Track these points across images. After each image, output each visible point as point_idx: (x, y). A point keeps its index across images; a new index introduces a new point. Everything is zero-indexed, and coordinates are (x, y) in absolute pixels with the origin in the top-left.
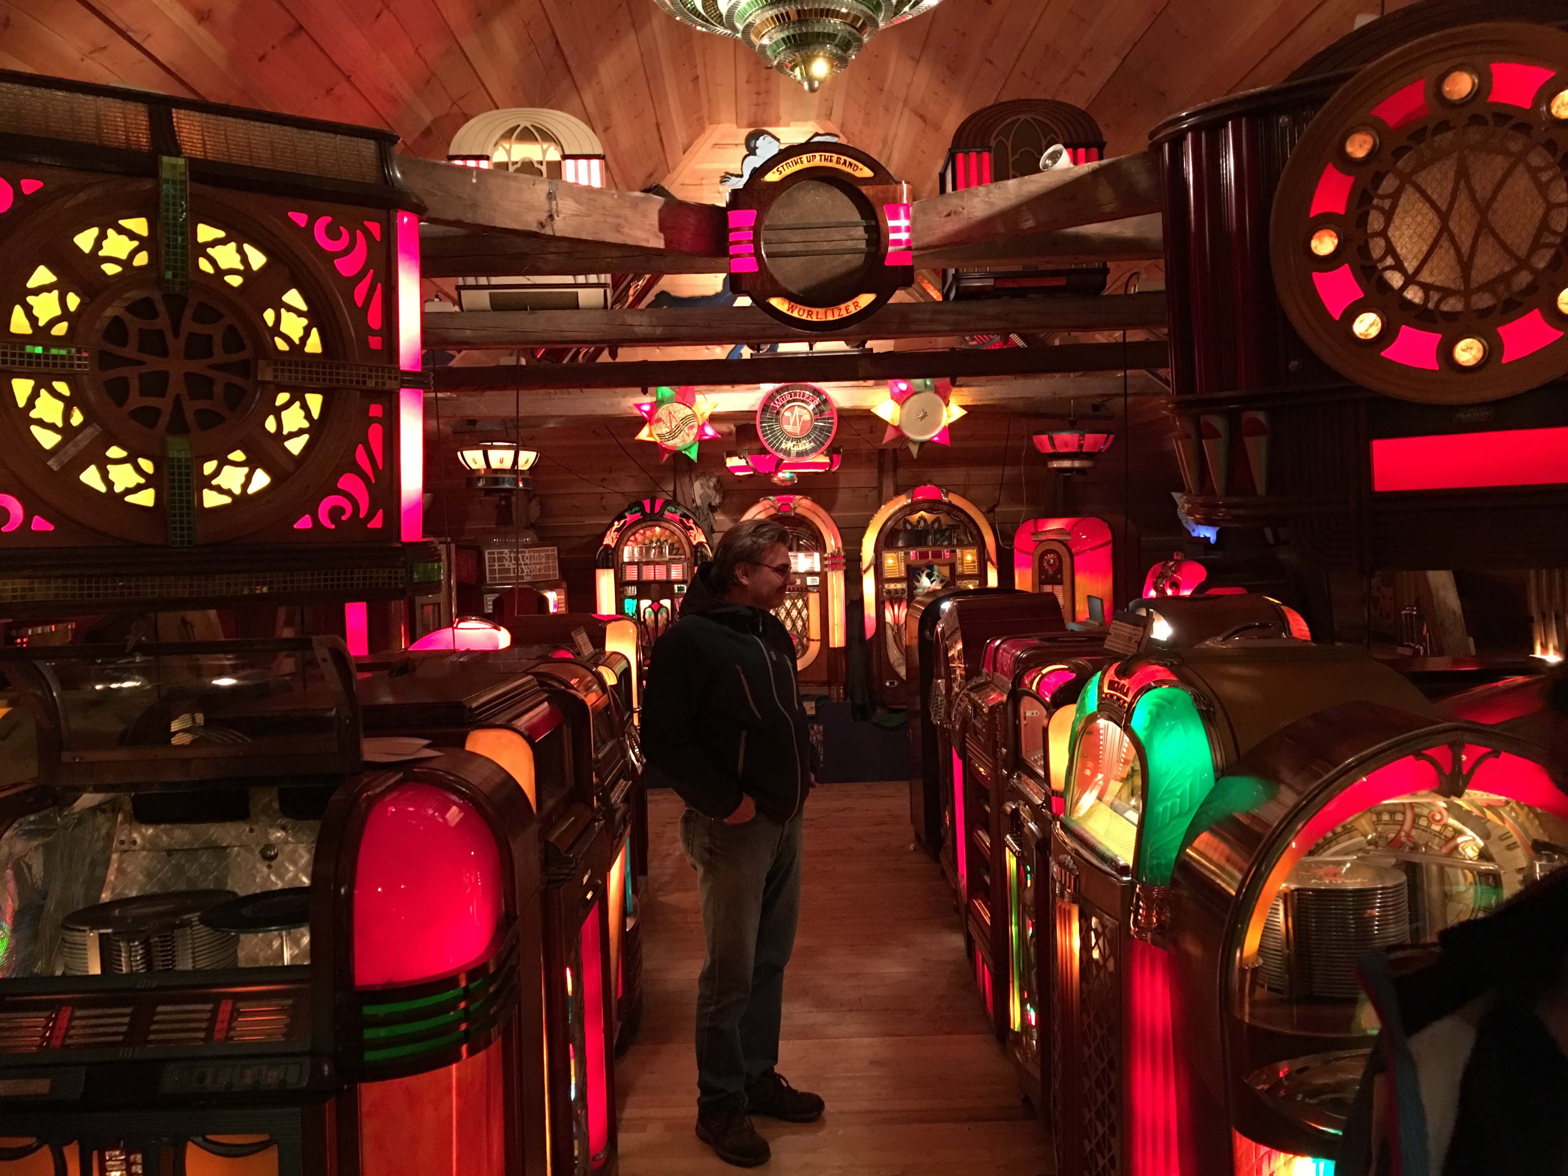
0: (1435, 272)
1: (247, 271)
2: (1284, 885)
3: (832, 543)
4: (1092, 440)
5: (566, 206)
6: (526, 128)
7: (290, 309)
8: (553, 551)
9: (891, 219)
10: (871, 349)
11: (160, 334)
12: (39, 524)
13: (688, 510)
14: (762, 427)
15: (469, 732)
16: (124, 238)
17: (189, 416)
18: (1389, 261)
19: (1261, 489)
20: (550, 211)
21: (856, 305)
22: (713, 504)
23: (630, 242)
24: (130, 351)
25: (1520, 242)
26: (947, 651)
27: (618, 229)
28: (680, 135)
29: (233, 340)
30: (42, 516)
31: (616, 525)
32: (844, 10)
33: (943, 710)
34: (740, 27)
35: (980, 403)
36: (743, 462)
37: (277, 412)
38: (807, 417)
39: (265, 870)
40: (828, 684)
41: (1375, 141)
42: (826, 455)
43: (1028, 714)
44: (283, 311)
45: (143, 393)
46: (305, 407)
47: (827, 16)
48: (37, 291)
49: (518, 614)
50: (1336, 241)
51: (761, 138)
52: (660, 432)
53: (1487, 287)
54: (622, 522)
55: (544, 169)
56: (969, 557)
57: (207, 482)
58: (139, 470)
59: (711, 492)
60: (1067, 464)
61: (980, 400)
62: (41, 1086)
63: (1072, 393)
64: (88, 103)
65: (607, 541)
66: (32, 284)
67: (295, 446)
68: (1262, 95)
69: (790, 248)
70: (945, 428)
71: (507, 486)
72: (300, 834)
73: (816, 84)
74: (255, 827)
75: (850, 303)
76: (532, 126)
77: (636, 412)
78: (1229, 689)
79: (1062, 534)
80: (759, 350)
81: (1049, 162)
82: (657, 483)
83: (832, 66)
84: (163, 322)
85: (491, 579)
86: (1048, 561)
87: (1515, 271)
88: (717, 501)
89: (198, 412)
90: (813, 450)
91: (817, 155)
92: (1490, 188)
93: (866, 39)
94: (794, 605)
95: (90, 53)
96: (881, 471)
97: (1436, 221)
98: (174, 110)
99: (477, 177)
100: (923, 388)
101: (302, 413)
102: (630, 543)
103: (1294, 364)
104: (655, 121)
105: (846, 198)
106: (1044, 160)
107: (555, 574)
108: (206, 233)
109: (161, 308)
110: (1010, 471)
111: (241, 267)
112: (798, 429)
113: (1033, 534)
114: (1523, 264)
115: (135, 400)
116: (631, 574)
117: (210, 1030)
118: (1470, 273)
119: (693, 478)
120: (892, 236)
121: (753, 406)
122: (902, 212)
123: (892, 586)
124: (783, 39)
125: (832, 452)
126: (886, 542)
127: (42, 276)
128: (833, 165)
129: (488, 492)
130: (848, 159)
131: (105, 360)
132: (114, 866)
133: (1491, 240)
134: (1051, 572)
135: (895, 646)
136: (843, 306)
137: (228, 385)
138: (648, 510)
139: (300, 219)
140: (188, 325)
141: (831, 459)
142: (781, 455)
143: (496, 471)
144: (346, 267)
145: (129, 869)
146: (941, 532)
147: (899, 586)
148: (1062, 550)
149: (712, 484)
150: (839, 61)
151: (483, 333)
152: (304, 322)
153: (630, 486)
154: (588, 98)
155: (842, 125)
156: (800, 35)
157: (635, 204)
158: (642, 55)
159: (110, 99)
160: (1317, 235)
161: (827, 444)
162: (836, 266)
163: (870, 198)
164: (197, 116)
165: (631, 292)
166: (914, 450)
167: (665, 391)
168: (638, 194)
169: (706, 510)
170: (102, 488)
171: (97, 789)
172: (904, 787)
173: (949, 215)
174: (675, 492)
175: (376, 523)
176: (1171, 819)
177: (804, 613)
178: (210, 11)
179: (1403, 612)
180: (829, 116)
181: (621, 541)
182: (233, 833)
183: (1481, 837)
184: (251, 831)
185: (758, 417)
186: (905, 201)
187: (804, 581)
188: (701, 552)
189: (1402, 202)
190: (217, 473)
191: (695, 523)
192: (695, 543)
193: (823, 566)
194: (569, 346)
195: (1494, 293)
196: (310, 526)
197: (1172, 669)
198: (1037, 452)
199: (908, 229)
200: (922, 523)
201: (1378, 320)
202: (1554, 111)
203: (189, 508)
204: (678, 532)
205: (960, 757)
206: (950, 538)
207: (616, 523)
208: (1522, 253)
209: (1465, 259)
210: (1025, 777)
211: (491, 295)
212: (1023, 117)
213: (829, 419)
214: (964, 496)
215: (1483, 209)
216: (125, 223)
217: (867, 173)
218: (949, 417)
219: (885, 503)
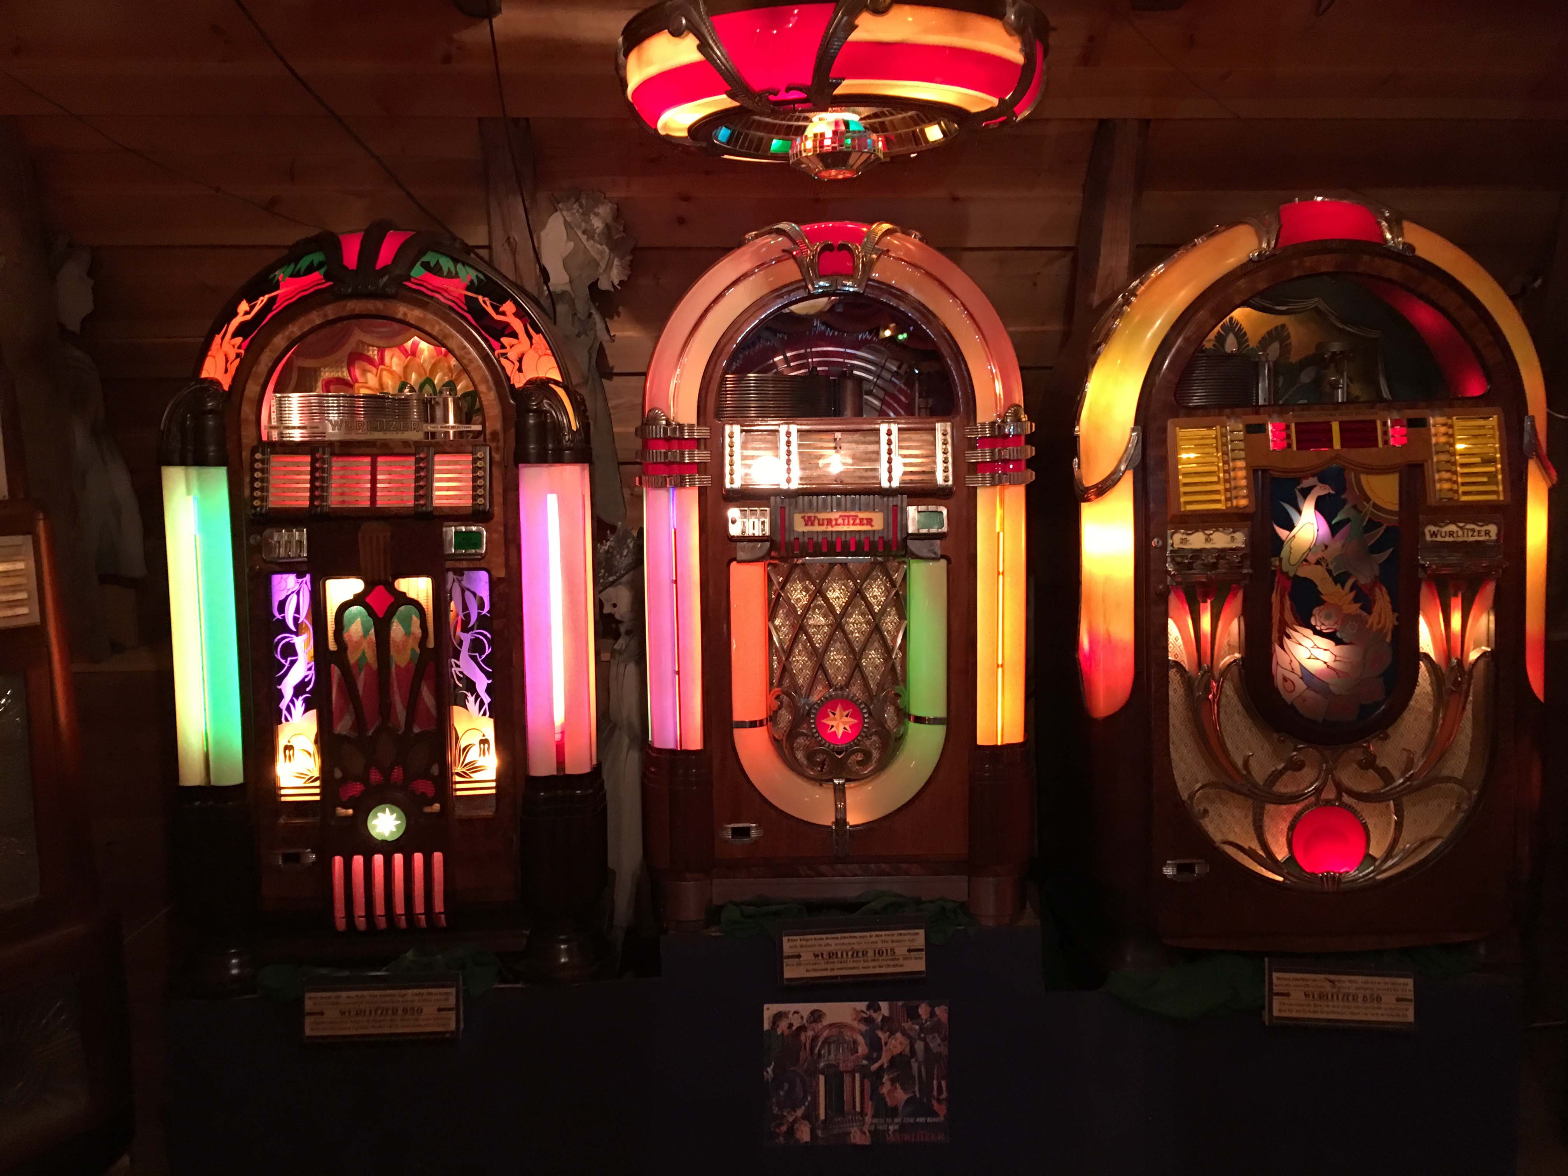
3: (994, 390)
31: (244, 312)
54: (263, 302)
65: (209, 367)
82: (438, 219)
94: (857, 595)
116: (290, 485)
123: (1198, 540)
138: (351, 257)
147: (1220, 540)
177: (893, 627)
181: (255, 369)
187: (897, 517)
188: (540, 413)
192: (519, 381)
193: (961, 467)
204: (458, 341)
207: (244, 306)
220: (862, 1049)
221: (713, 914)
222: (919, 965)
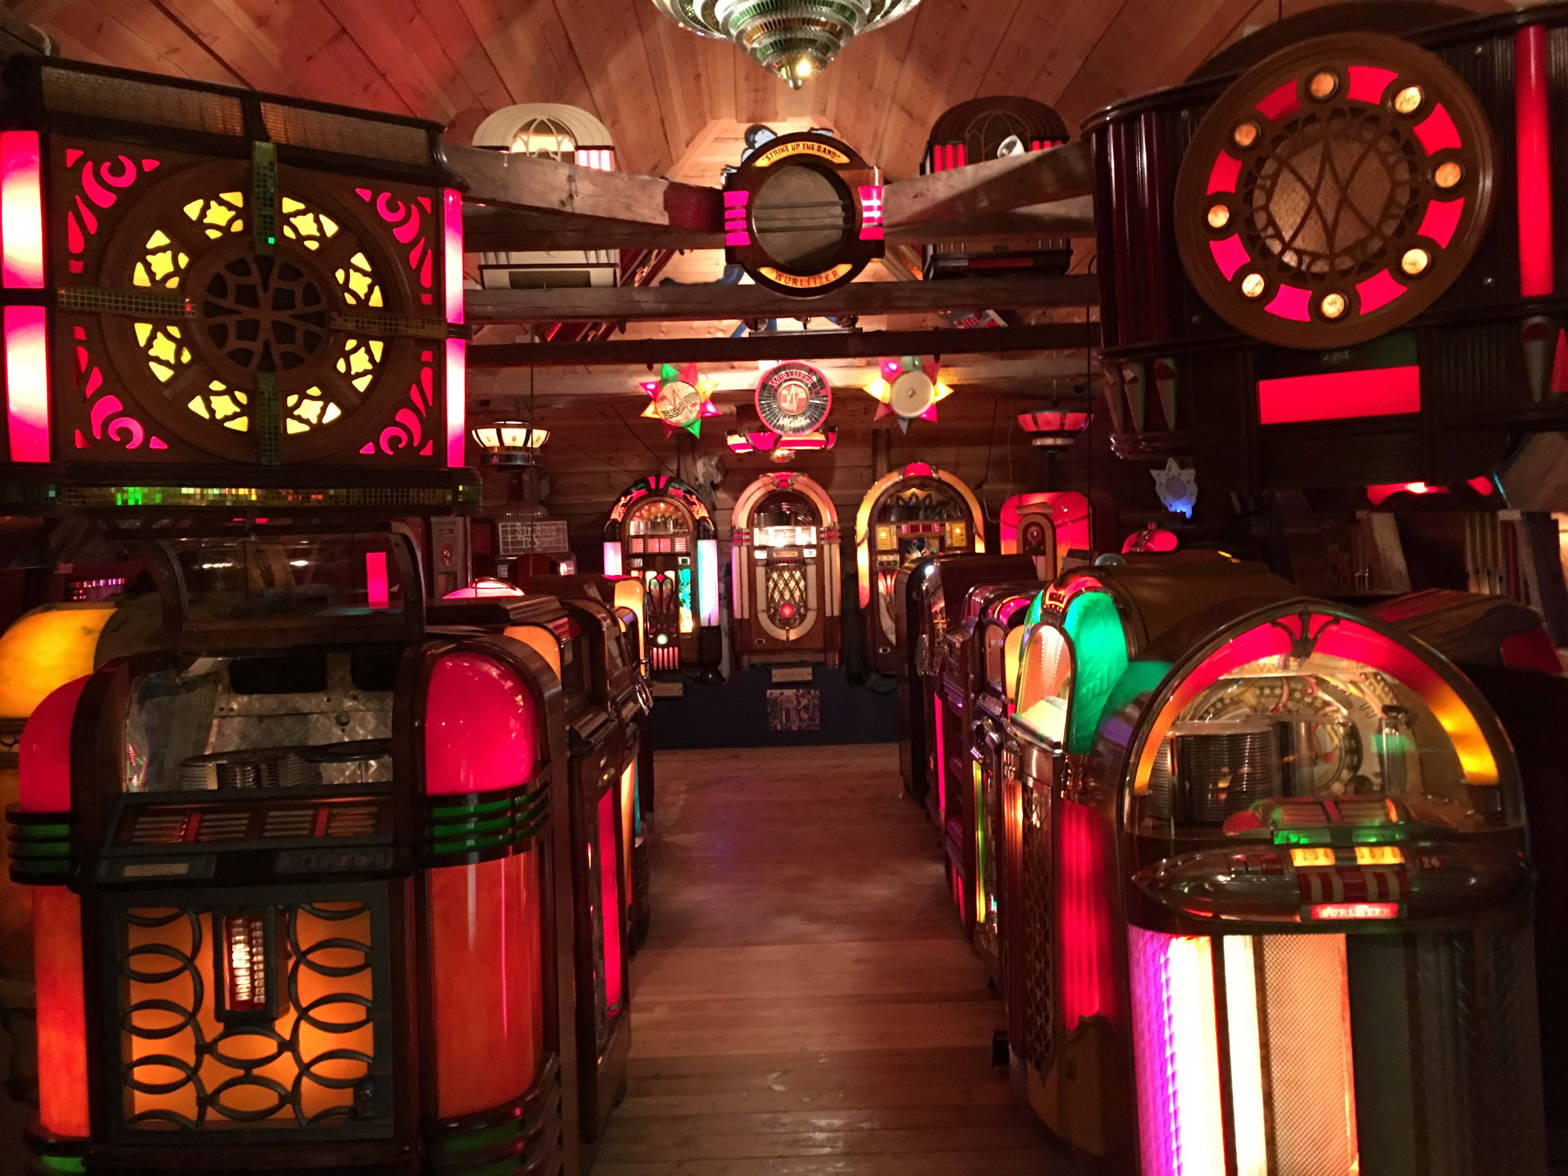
0: (1307, 240)
1: (322, 238)
2: (1171, 733)
3: (828, 517)
4: (1074, 419)
5: (584, 187)
6: (542, 122)
7: (357, 269)
8: (563, 524)
9: (864, 199)
10: (861, 329)
11: (253, 288)
12: (156, 443)
13: (692, 487)
14: (760, 405)
15: (506, 627)
16: (223, 209)
17: (276, 357)
18: (1270, 231)
19: (1171, 423)
20: (570, 191)
21: (835, 274)
22: (715, 482)
23: (639, 219)
24: (228, 302)
25: (1373, 214)
26: (930, 608)
27: (628, 207)
28: (684, 131)
29: (310, 294)
30: (158, 436)
31: (623, 500)
32: (823, 19)
33: (926, 662)
34: (734, 32)
35: (966, 383)
36: (743, 440)
37: (347, 356)
38: (803, 395)
39: (340, 733)
40: (824, 651)
41: (1257, 133)
42: (823, 433)
43: (993, 642)
44: (351, 271)
45: (239, 337)
46: (369, 352)
47: (808, 24)
48: (154, 252)
49: (534, 574)
50: (1228, 215)
51: (760, 133)
52: (664, 410)
53: (1346, 251)
54: (629, 497)
55: (558, 158)
56: (958, 530)
57: (289, 413)
58: (235, 401)
59: (714, 471)
60: (1049, 441)
61: (966, 380)
62: (180, 869)
63: (1051, 372)
64: (193, 97)
65: (614, 516)
66: (150, 245)
67: (361, 384)
68: (1169, 93)
69: (778, 224)
70: (932, 406)
71: (519, 463)
72: (369, 703)
73: (800, 83)
74: (333, 697)
75: (830, 273)
76: (548, 120)
77: (642, 391)
78: (1145, 593)
79: (1044, 507)
80: (756, 329)
81: (1004, 151)
82: (662, 461)
83: (814, 67)
84: (255, 278)
85: (505, 551)
86: (1032, 534)
87: (1369, 238)
88: (718, 479)
89: (283, 355)
90: (809, 426)
91: (801, 144)
92: (1349, 168)
93: (842, 43)
94: (792, 576)
95: (166, 53)
96: (875, 450)
97: (1307, 197)
98: (262, 104)
99: (508, 162)
100: (911, 367)
101: (367, 357)
102: (636, 519)
103: (1195, 319)
104: (659, 115)
105: (826, 181)
106: (1001, 149)
107: (564, 546)
108: (289, 205)
109: (254, 267)
110: (996, 451)
111: (318, 234)
112: (794, 407)
113: (1018, 508)
114: (1375, 232)
115: (233, 343)
116: (638, 547)
117: (313, 830)
118: (1334, 240)
119: (697, 457)
120: (866, 214)
121: (752, 385)
122: (875, 194)
123: (884, 558)
124: (771, 44)
125: (827, 428)
126: (880, 516)
127: (159, 239)
128: (814, 152)
129: (501, 468)
130: (828, 148)
131: (209, 309)
132: (214, 730)
133: (1350, 213)
134: (1034, 543)
135: (887, 616)
136: (823, 275)
137: (307, 333)
138: (653, 486)
139: (366, 194)
140: (275, 282)
141: (827, 437)
142: (779, 432)
143: (509, 448)
144: (403, 235)
145: (227, 732)
146: (931, 507)
147: (891, 558)
148: (1044, 522)
149: (713, 463)
150: (821, 62)
151: (504, 309)
152: (368, 280)
153: (636, 465)
154: (598, 94)
155: (836, 120)
156: (785, 40)
157: (644, 186)
158: (647, 54)
159: (210, 94)
160: (1213, 209)
161: (822, 420)
162: (819, 240)
163: (846, 180)
164: (279, 109)
165: (637, 278)
166: (904, 426)
167: (669, 369)
168: (646, 177)
169: (708, 487)
170: (206, 415)
171: (210, 654)
172: (894, 747)
173: (916, 196)
174: (678, 471)
175: (427, 451)
176: (1093, 697)
177: (802, 584)
178: (268, 17)
179: (1357, 575)
180: (823, 112)
181: (628, 516)
182: (313, 701)
183: (1345, 707)
184: (329, 700)
185: (757, 395)
186: (877, 184)
187: (801, 553)
188: (704, 526)
189: (1280, 181)
190: (298, 405)
191: (698, 499)
192: (697, 517)
193: (819, 539)
194: (584, 321)
195: (1353, 257)
196: (373, 452)
197: (1099, 579)
198: (1022, 432)
199: (879, 208)
200: (914, 500)
201: (1262, 280)
202: (1398, 106)
203: (276, 434)
204: (681, 507)
205: (939, 697)
206: (940, 514)
207: (623, 499)
208: (1374, 223)
209: (1330, 228)
210: (988, 697)
211: (510, 273)
212: (994, 112)
213: (823, 397)
214: (954, 474)
215: (1343, 187)
216: (225, 196)
217: (844, 159)
218: (936, 394)
219: (878, 480)
220: (795, 703)
221: (753, 666)
222: (810, 678)
